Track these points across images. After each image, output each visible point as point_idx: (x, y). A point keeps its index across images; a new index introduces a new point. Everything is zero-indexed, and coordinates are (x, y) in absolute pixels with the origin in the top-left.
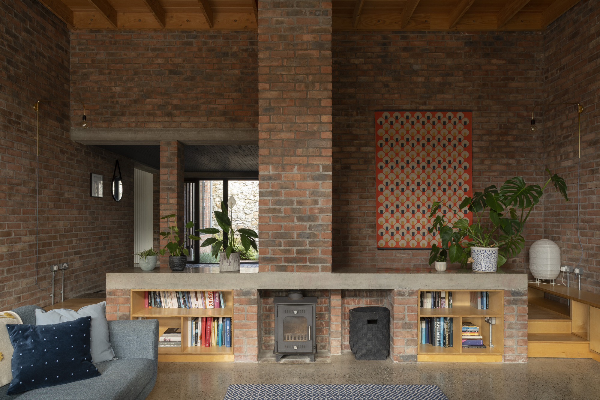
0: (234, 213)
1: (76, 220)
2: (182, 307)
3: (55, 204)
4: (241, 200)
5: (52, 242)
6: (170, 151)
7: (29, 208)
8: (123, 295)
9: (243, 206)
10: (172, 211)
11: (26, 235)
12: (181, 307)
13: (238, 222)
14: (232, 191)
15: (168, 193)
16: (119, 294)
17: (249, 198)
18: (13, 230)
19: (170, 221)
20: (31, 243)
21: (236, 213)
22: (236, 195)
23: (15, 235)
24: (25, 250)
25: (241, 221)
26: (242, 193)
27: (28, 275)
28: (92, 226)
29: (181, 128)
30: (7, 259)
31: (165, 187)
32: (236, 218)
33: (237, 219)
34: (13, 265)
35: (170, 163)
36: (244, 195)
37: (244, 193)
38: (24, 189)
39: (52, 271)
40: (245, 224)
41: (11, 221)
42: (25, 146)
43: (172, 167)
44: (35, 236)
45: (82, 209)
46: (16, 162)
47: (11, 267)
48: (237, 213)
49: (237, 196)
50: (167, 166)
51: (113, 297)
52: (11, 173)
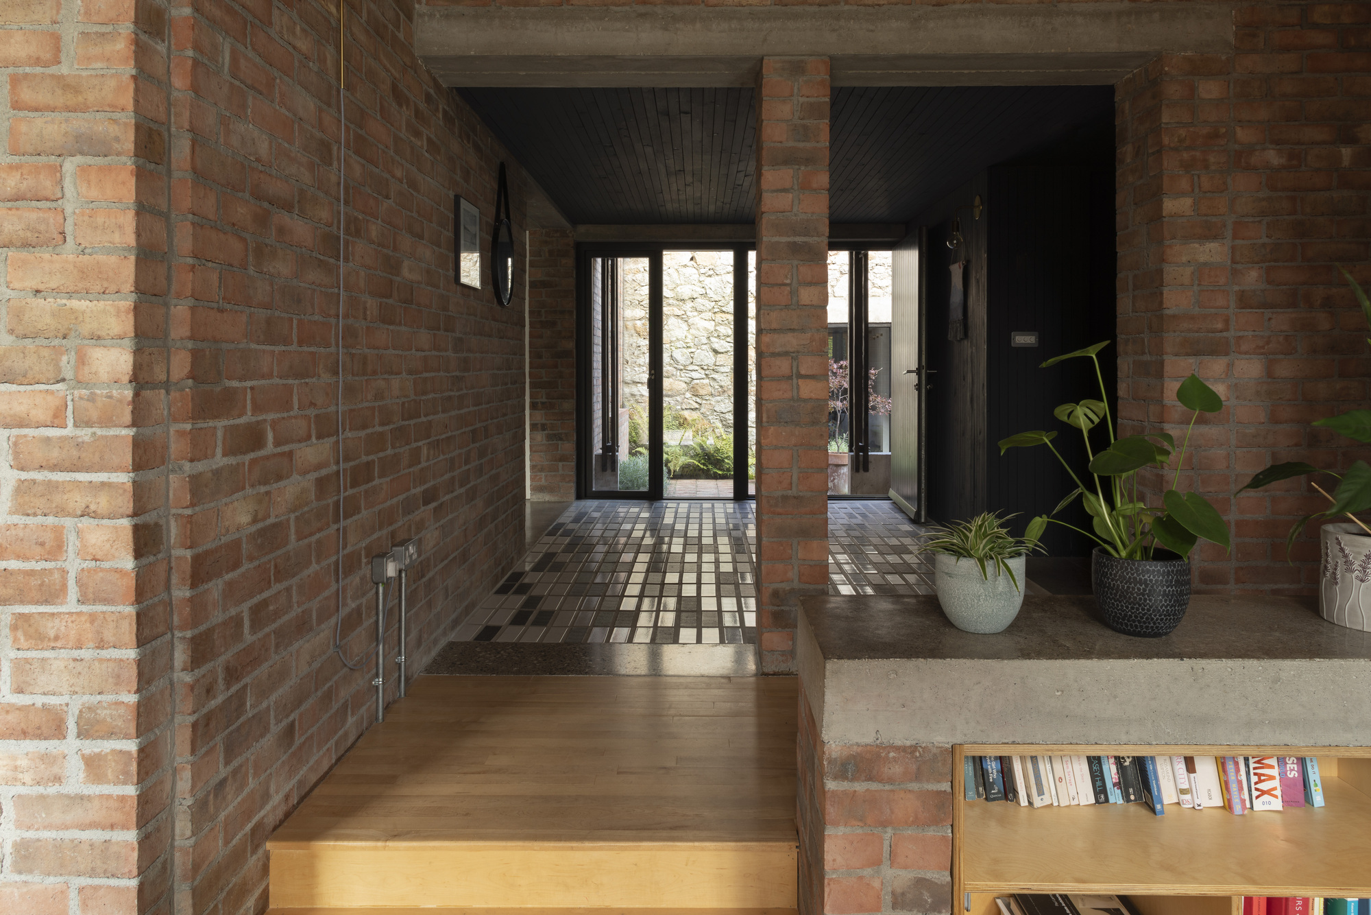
0: (685, 350)
1: (426, 372)
2: (1112, 800)
3: (381, 303)
4: (703, 315)
5: (373, 461)
6: (802, 100)
7: (316, 318)
8: (918, 777)
9: (708, 330)
10: (809, 335)
11: (309, 437)
12: (1107, 800)
13: (695, 375)
14: (678, 289)
15: (795, 262)
16: (897, 769)
17: (724, 309)
18: (271, 416)
19: (803, 372)
20: (324, 472)
21: (690, 350)
22: (690, 301)
23: (277, 443)
24: (306, 509)
25: (703, 372)
26: (704, 295)
27: (314, 617)
28: (457, 394)
29: (846, 8)
30: (251, 559)
31: (784, 239)
32: (688, 363)
33: (691, 368)
34: (269, 582)
35: (801, 145)
36: (710, 300)
37: (711, 294)
38: (300, 229)
39: (377, 584)
40: (714, 379)
41: (263, 377)
42: (303, 30)
43: (809, 160)
44: (333, 439)
45: (439, 329)
46: (277, 95)
47: (266, 595)
48: (693, 350)
49: (692, 304)
50: (788, 159)
51: (860, 787)
52: (263, 148)
